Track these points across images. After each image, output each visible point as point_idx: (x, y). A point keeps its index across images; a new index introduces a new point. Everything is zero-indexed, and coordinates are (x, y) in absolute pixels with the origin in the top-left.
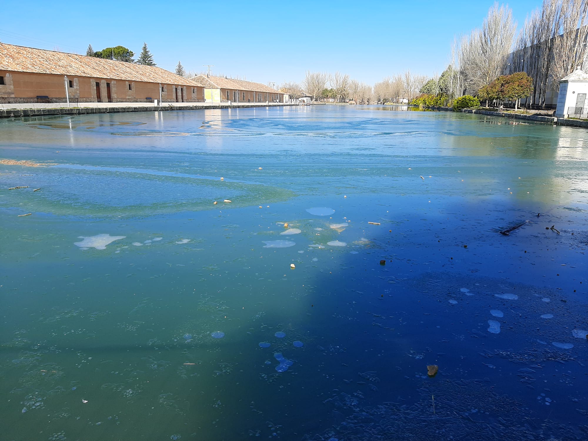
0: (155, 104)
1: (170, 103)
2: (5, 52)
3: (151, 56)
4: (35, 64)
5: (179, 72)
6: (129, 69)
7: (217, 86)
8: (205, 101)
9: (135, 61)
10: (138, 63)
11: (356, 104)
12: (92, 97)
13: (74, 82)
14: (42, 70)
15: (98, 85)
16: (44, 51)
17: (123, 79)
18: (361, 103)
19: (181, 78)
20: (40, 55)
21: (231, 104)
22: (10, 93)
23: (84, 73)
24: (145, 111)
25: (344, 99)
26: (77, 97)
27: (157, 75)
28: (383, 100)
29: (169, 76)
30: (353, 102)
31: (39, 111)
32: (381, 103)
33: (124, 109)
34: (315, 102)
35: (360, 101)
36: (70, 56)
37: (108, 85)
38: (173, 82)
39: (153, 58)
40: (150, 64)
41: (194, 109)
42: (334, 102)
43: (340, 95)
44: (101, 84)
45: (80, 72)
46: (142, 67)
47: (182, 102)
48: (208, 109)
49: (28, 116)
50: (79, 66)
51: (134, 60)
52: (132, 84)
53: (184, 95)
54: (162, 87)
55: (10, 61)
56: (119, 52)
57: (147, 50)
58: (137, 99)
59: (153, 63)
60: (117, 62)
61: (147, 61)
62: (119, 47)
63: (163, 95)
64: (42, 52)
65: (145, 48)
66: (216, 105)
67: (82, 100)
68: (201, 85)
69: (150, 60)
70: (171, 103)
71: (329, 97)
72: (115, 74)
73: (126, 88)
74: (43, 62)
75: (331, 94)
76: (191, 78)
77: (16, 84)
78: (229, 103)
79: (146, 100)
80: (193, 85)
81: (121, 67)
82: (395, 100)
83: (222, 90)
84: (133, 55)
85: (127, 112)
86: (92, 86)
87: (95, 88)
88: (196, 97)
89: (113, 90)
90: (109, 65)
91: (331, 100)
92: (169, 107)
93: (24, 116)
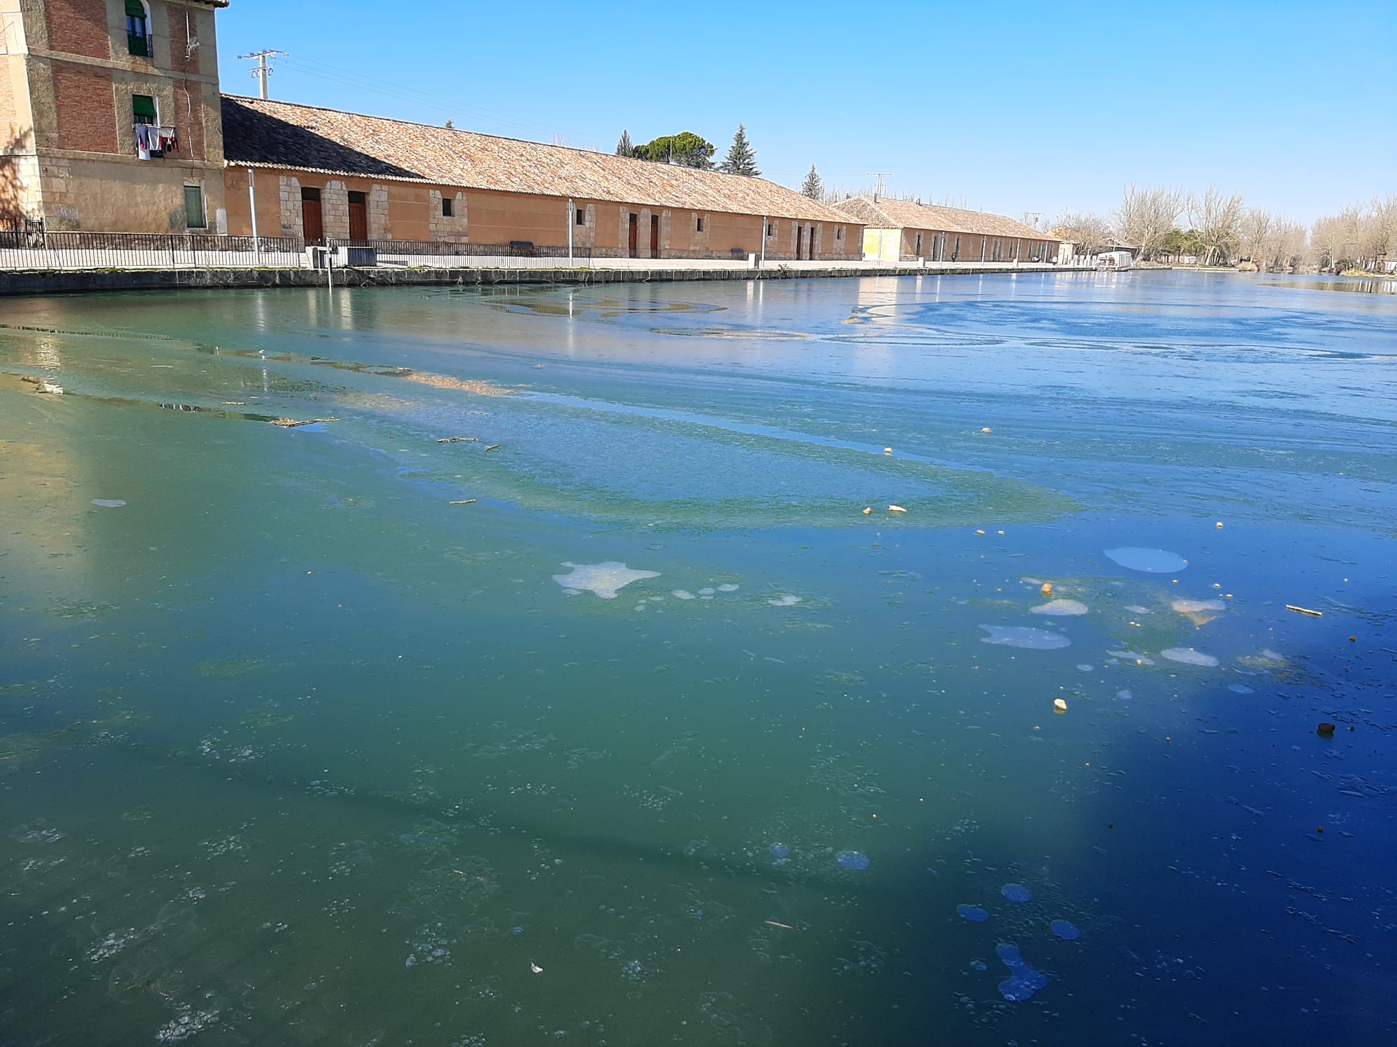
0: (749, 264)
1: (782, 263)
2: (460, 148)
3: (751, 155)
4: (514, 173)
5: (810, 190)
6: (701, 184)
7: (894, 223)
8: (863, 258)
9: (716, 166)
10: (721, 171)
11: (1259, 270)
12: (620, 246)
13: (587, 212)
14: (525, 187)
15: (633, 219)
16: (532, 145)
17: (687, 207)
18: (1271, 270)
19: (812, 204)
20: (524, 153)
21: (924, 264)
22: (459, 234)
23: (609, 192)
24: (726, 279)
25: (1224, 258)
26: (588, 245)
27: (760, 198)
28: (1338, 263)
29: (787, 199)
30: (1249, 266)
31: (512, 273)
32: (1330, 271)
33: (683, 273)
34: (1143, 263)
35: (1269, 262)
36: (583, 156)
37: (655, 220)
38: (794, 213)
39: (754, 159)
40: (748, 173)
41: (834, 276)
42: (1196, 263)
43: (1213, 247)
44: (639, 218)
45: (600, 190)
46: (730, 179)
47: (810, 259)
48: (867, 276)
49: (490, 283)
50: (600, 178)
51: (713, 164)
52: (706, 217)
53: (817, 242)
54: (769, 226)
55: (466, 167)
56: (684, 146)
57: (745, 141)
58: (712, 252)
59: (754, 170)
60: (678, 170)
61: (741, 167)
62: (687, 135)
63: (768, 243)
64: (528, 147)
65: (740, 137)
66: (887, 268)
67: (598, 252)
68: (858, 220)
69: (748, 164)
70: (785, 262)
71: (1184, 251)
72: (671, 196)
73: (691, 228)
74: (528, 168)
75: (1189, 243)
76: (837, 204)
77: (473, 214)
78: (919, 264)
79: (731, 255)
80: (838, 220)
81: (685, 180)
82: (1371, 265)
83: (907, 231)
84: (712, 152)
85: (689, 280)
86: (622, 222)
87: (628, 226)
88: (843, 247)
89: (664, 230)
90: (661, 175)
91: (1187, 259)
92: (779, 271)
93: (483, 283)
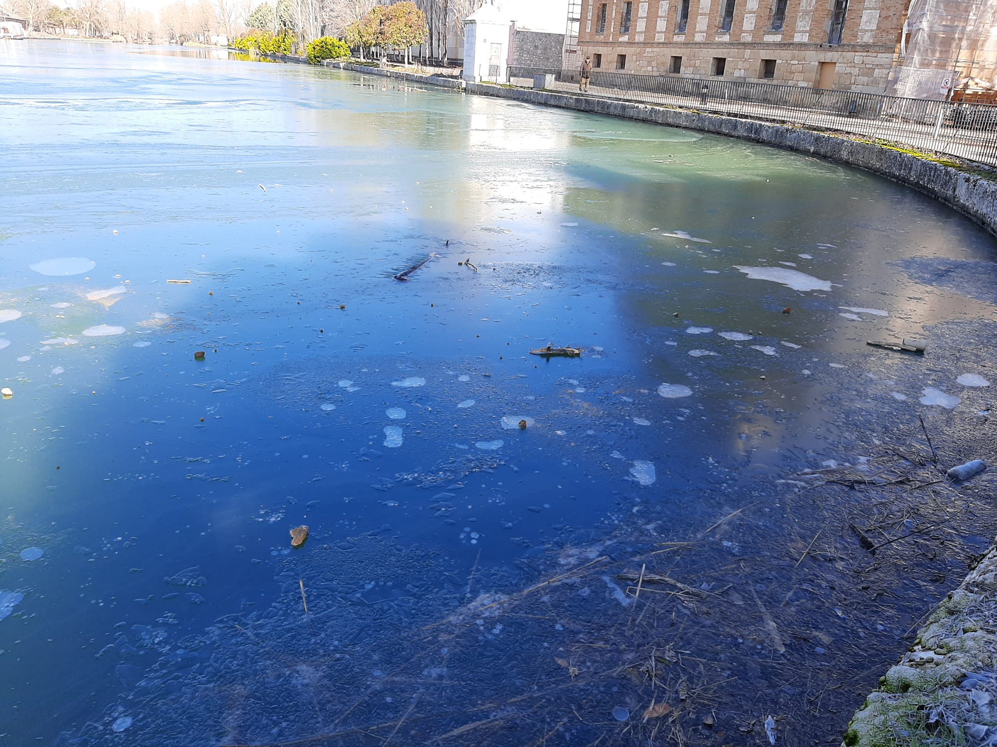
11: (127, 41)
18: (136, 41)
25: (99, 31)
28: (180, 36)
30: (119, 38)
32: (176, 43)
34: (35, 33)
35: (133, 36)
42: (78, 35)
43: (89, 23)
71: (66, 25)
75: (68, 18)
82: (202, 38)
91: (70, 31)
